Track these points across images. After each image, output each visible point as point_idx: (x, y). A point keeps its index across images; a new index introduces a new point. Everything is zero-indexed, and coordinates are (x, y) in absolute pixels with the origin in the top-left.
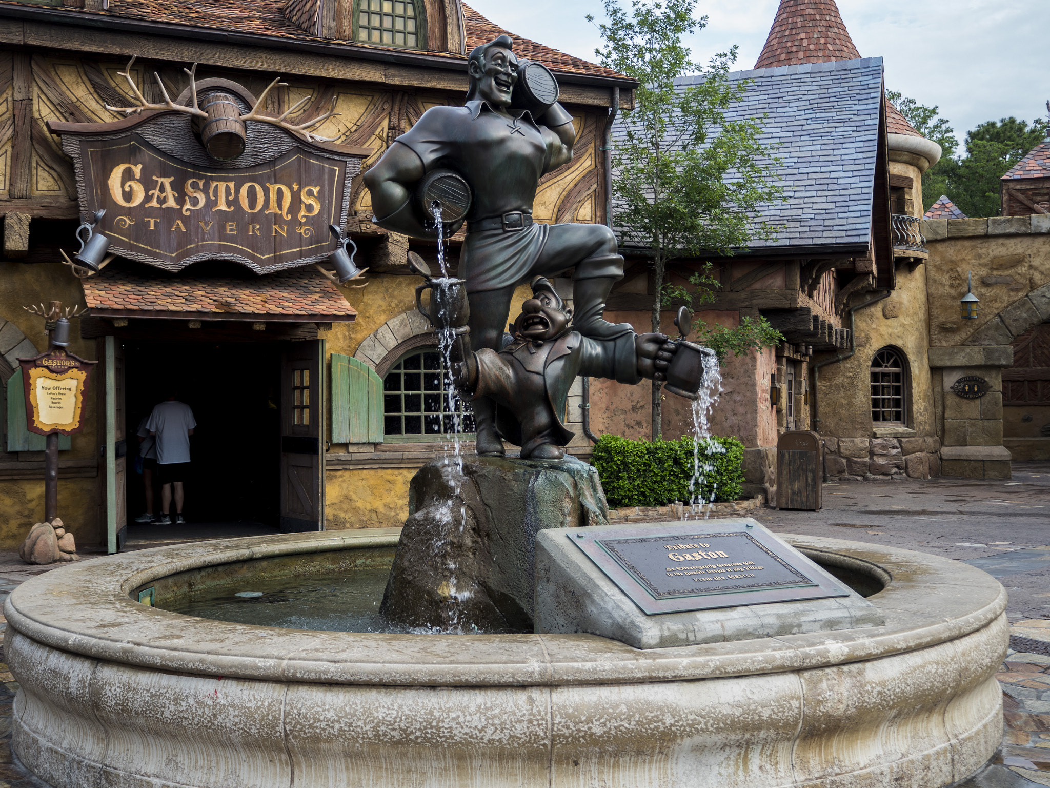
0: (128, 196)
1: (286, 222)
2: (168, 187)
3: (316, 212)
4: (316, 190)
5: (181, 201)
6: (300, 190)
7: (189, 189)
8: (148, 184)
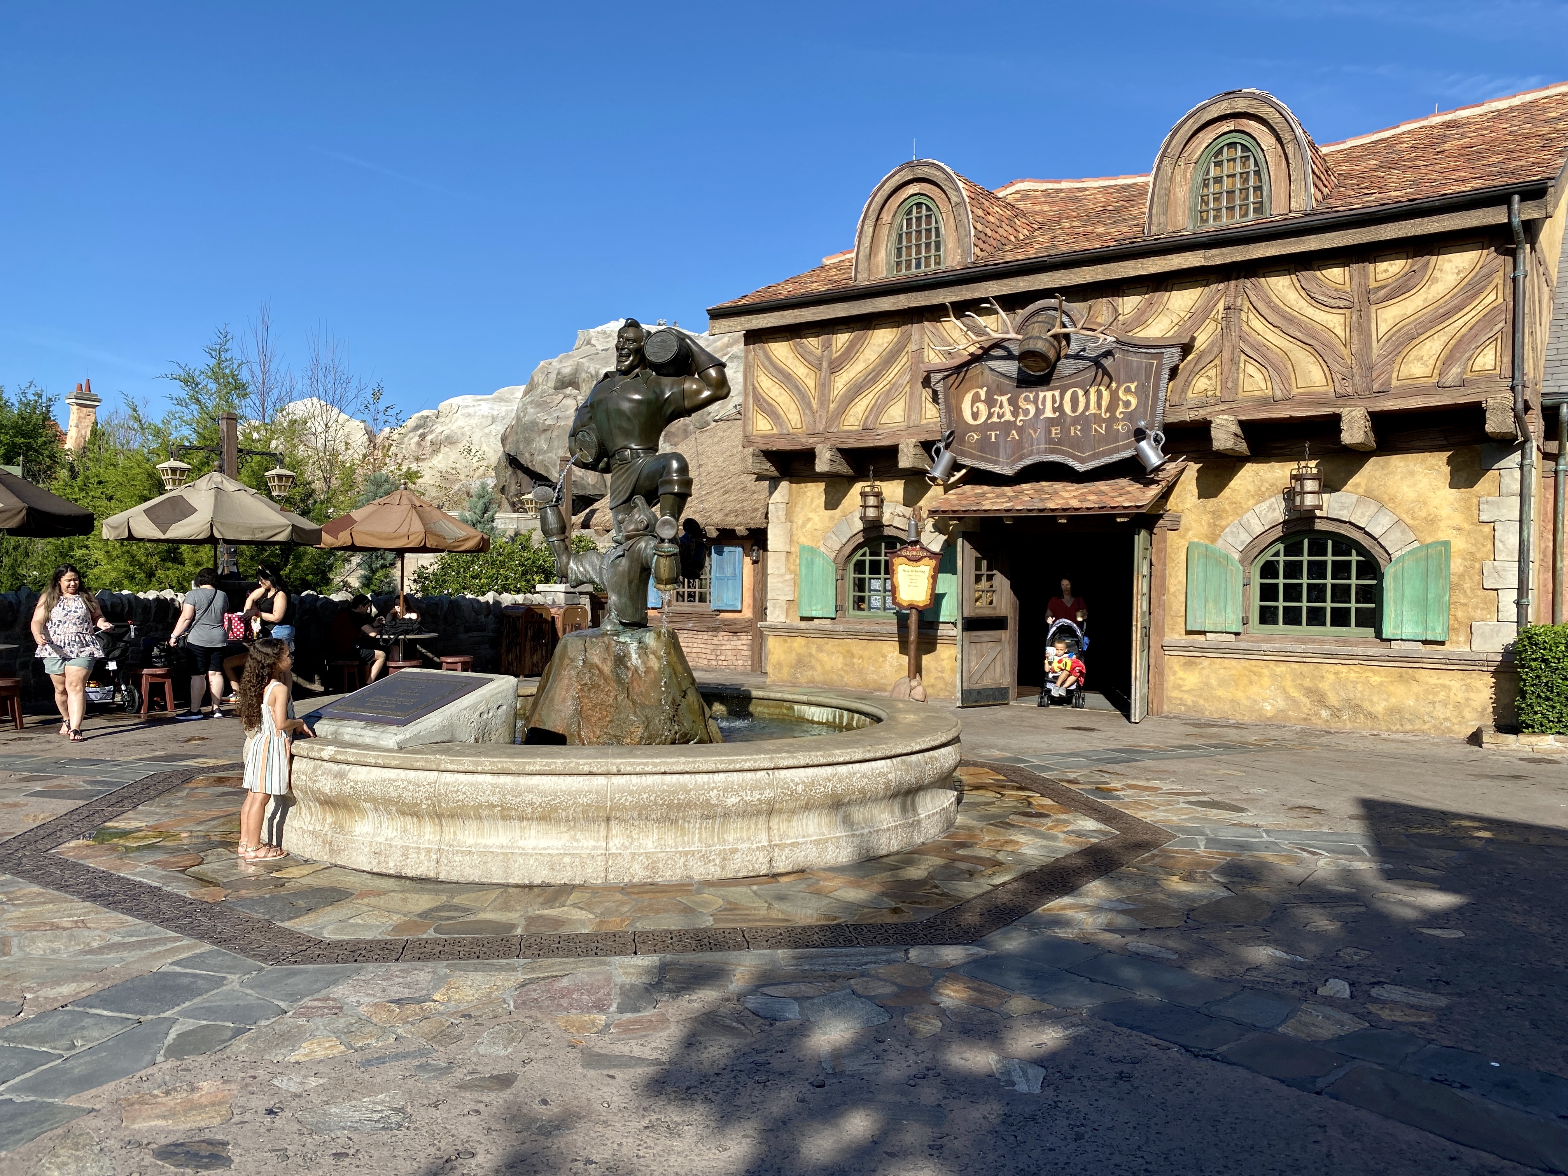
0: (975, 416)
1: (1104, 420)
2: (1005, 404)
3: (1133, 406)
4: (1133, 387)
5: (1015, 414)
6: (1118, 388)
7: (1022, 403)
8: (990, 402)
